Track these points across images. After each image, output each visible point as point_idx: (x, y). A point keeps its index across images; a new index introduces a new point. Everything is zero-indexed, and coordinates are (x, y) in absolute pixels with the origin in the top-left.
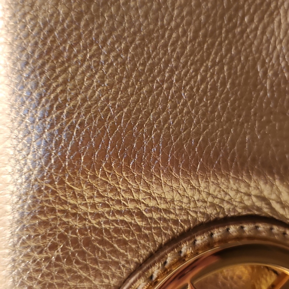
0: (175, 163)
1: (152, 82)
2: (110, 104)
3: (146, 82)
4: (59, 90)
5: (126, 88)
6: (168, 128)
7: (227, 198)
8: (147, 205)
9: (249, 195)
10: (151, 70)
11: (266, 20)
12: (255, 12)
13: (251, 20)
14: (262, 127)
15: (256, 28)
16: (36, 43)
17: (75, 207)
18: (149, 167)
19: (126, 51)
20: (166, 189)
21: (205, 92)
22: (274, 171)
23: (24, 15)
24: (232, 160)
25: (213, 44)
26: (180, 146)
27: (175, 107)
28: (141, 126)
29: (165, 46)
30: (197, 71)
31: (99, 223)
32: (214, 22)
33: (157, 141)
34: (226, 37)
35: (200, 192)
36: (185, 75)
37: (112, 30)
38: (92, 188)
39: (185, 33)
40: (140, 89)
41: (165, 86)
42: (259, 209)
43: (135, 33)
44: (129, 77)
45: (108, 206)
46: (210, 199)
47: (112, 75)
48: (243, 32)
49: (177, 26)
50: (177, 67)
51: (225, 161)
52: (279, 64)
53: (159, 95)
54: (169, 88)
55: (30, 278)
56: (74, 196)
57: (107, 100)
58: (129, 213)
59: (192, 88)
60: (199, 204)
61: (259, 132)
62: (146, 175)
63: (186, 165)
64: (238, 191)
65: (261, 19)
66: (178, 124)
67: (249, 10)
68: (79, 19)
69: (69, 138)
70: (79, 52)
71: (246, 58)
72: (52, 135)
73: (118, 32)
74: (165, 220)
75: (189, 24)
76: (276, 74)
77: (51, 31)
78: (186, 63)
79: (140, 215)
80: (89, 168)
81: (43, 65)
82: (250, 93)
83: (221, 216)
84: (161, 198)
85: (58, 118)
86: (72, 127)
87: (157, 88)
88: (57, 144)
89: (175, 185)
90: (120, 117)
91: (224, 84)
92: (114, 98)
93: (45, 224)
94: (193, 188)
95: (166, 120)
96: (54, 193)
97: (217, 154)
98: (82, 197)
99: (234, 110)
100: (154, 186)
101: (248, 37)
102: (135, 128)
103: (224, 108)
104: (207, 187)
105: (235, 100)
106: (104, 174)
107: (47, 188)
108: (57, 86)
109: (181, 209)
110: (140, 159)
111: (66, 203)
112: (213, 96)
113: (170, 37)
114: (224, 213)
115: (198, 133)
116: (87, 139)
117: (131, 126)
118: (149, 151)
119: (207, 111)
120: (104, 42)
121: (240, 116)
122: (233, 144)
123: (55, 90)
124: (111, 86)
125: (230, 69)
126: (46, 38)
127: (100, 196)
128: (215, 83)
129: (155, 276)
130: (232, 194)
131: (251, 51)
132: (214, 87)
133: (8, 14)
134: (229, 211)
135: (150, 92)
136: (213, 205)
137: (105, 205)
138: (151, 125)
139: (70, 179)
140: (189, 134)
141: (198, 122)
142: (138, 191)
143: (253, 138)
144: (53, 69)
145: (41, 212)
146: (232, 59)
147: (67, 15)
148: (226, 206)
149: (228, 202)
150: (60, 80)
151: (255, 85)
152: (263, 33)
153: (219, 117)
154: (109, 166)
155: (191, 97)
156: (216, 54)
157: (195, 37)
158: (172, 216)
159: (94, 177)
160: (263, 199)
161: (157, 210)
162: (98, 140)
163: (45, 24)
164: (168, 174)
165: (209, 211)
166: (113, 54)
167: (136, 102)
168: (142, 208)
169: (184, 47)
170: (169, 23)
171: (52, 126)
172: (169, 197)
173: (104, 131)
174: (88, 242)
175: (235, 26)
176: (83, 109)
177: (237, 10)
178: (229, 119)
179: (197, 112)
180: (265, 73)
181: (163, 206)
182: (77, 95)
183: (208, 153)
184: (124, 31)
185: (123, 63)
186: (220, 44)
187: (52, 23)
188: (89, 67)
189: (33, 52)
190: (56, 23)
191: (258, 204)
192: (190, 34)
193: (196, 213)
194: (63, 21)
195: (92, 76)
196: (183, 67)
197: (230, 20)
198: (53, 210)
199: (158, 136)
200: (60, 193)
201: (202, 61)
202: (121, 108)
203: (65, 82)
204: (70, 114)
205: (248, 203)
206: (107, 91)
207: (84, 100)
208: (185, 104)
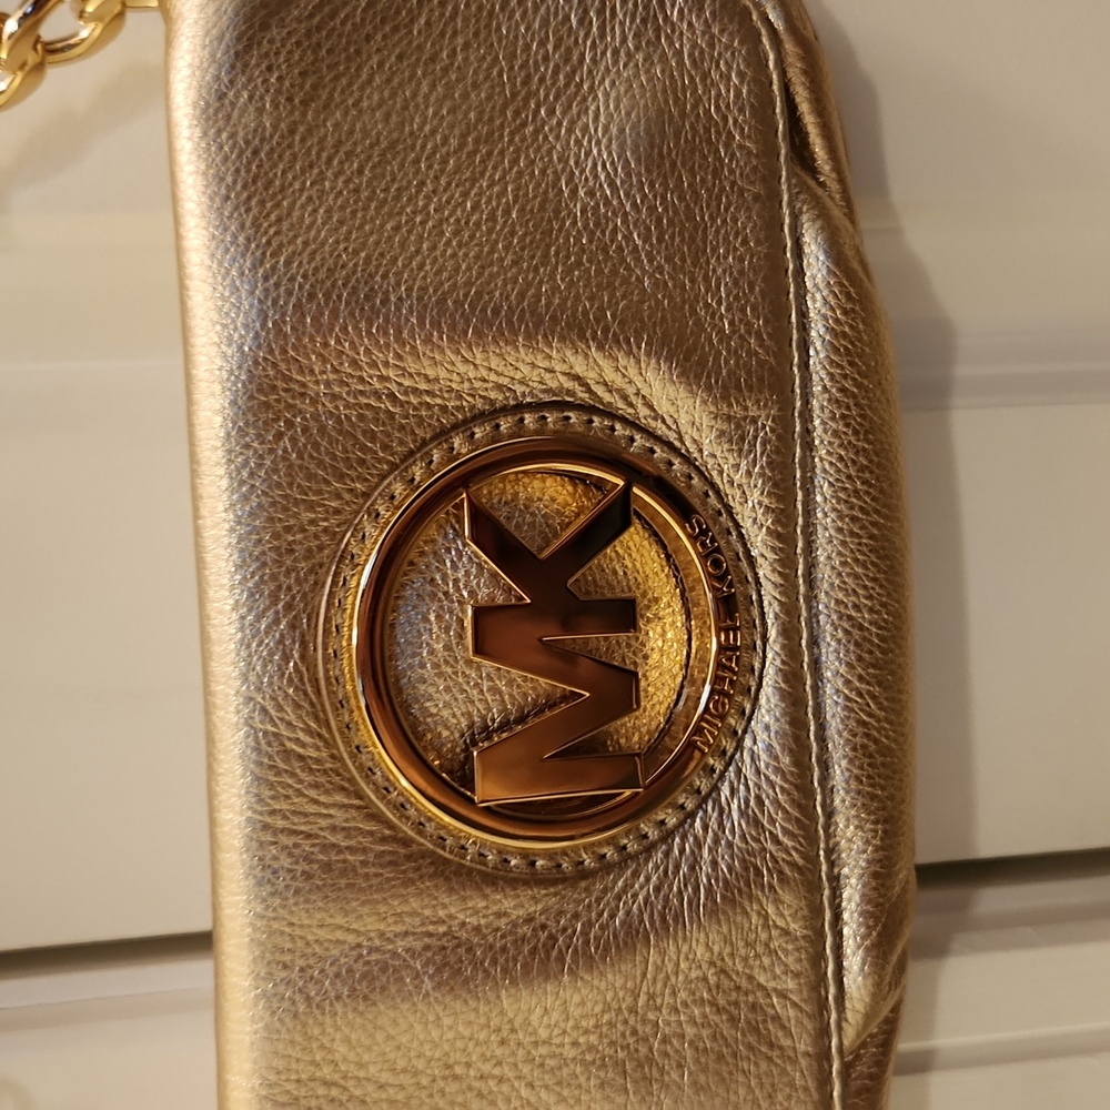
0: (437, 325)
1: (400, 214)
2: (342, 247)
3: (390, 215)
4: (272, 231)
5: (361, 227)
6: (424, 278)
7: (518, 376)
8: (400, 384)
9: (552, 371)
10: (397, 198)
11: (575, 109)
12: (557, 98)
13: (551, 112)
14: (568, 271)
15: (559, 124)
16: (237, 171)
17: (304, 385)
18: (399, 332)
19: (360, 172)
20: (426, 362)
21: (478, 224)
22: (588, 334)
23: (219, 132)
24: (521, 319)
25: (489, 154)
26: (442, 301)
27: (433, 248)
28: (385, 276)
29: (417, 161)
30: (465, 195)
31: (337, 408)
32: (491, 120)
33: (408, 296)
34: (511, 141)
35: (475, 365)
36: (448, 202)
37: (338, 145)
38: (325, 360)
39: (445, 140)
40: (382, 225)
41: (418, 220)
42: (570, 393)
43: (371, 146)
44: (365, 209)
45: (348, 385)
46: (493, 377)
47: (342, 208)
48: (536, 132)
49: (433, 132)
50: (434, 192)
51: (510, 322)
52: (596, 177)
53: (409, 232)
54: (423, 223)
55: (252, 474)
56: (301, 371)
57: (337, 242)
58: (377, 395)
59: (458, 221)
60: (477, 384)
61: (562, 279)
62: (397, 342)
63: (453, 327)
64: (533, 365)
65: (564, 113)
66: (438, 272)
67: (547, 96)
68: (292, 132)
69: (290, 293)
70: (294, 178)
71: (543, 172)
72: (266, 290)
73: (347, 147)
74: (429, 406)
75: (452, 126)
76: (591, 193)
77: (256, 152)
78: (449, 184)
79: (392, 396)
80: (318, 332)
81: (249, 198)
82: (550, 221)
83: (512, 402)
84: (419, 374)
85: (273, 268)
86: (292, 279)
87: (407, 222)
88: (275, 302)
89: (438, 357)
90: (356, 265)
91: (507, 212)
92: (347, 239)
93: (267, 405)
94: (466, 361)
95: (421, 266)
96: (275, 365)
97: (496, 312)
98: (312, 371)
99: (523, 249)
100: (410, 359)
101: (546, 137)
102: (378, 278)
103: (507, 248)
104: (488, 359)
105: (525, 234)
106: (338, 341)
107: (265, 359)
108: (270, 226)
109: (451, 390)
110: (387, 320)
111: (291, 379)
112: (490, 231)
113: (424, 146)
114: (516, 398)
115: (469, 284)
116: (312, 296)
117: (371, 276)
118: (398, 309)
119: (481, 252)
120: (330, 160)
121: (533, 257)
122: (522, 295)
123: (266, 233)
124: (341, 222)
125: (517, 189)
126: (249, 163)
127: (336, 371)
128: (494, 211)
129: (418, 479)
130: (526, 370)
131: (551, 160)
132: (492, 218)
133: (198, 132)
134: (524, 395)
135: (397, 228)
136: (499, 387)
137: (342, 383)
138: (399, 274)
139: (295, 348)
140: (455, 285)
141: (469, 268)
142: (386, 364)
143: (555, 289)
144: (262, 203)
145: (260, 390)
146: (520, 174)
147: (275, 127)
148: (519, 389)
149: (521, 382)
150: (273, 217)
151: (557, 212)
152: (570, 131)
153: (501, 260)
154: (344, 329)
155: (456, 233)
156: (495, 168)
157: (461, 146)
158: (439, 401)
159: (326, 345)
160: (577, 378)
161: (415, 391)
162: (327, 296)
163: (247, 142)
164: (428, 340)
165: (493, 395)
166: (341, 179)
167: (377, 243)
168: (394, 388)
169: (444, 162)
170: (421, 129)
171: (266, 279)
172: (431, 373)
173: (334, 285)
174: (322, 429)
175: (524, 124)
176: (305, 255)
177: (526, 100)
178: (515, 263)
179: (466, 255)
180: (574, 192)
181: (423, 386)
182: (296, 237)
183: (484, 310)
184: (355, 144)
185: (357, 191)
186: (502, 153)
187: (257, 141)
188: (310, 198)
189: (235, 182)
190: (262, 140)
191: (568, 384)
192: (454, 142)
193: (473, 396)
194: (272, 136)
195: (315, 211)
196: (445, 190)
197: (517, 113)
198: (274, 388)
199: (409, 289)
200: (283, 366)
201: (473, 181)
202: (356, 252)
203: (279, 220)
204: (288, 263)
205: (553, 385)
206: (336, 229)
207: (306, 244)
208: (449, 243)
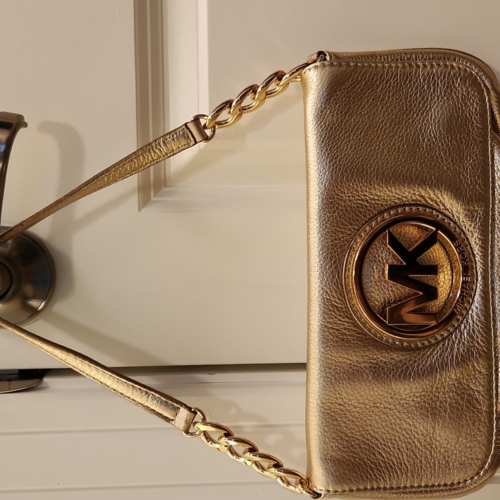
0: (381, 180)
1: (372, 146)
2: (355, 156)
3: (369, 147)
4: (335, 152)
5: (361, 150)
6: (378, 166)
7: (405, 195)
8: (369, 197)
9: (415, 194)
10: (371, 141)
11: (425, 115)
12: (419, 111)
13: (417, 115)
14: (421, 164)
15: (420, 119)
16: (326, 134)
17: (342, 197)
18: (370, 182)
19: (361, 133)
20: (378, 191)
21: (394, 150)
22: (426, 183)
23: (321, 122)
24: (406, 179)
25: (399, 128)
26: (383, 173)
27: (381, 157)
28: (367, 165)
29: (377, 130)
30: (391, 141)
31: (351, 204)
32: (399, 118)
33: (374, 171)
34: (405, 124)
35: (392, 192)
36: (386, 142)
37: (354, 126)
38: (348, 190)
39: (386, 124)
40: (367, 150)
41: (377, 148)
42: (420, 201)
43: (364, 126)
44: (362, 145)
45: (354, 197)
46: (397, 196)
47: (355, 145)
48: (413, 121)
49: (382, 121)
50: (382, 140)
51: (403, 180)
52: (430, 135)
53: (374, 152)
54: (378, 149)
55: (326, 223)
56: (342, 193)
57: (354, 155)
58: (363, 200)
59: (389, 148)
60: (392, 198)
61: (419, 167)
62: (369, 185)
63: (386, 181)
64: (409, 193)
65: (421, 115)
66: (383, 164)
67: (416, 110)
68: (342, 122)
69: (340, 170)
70: (342, 136)
71: (414, 134)
72: (333, 169)
73: (357, 126)
74: (378, 204)
75: (387, 120)
76: (429, 140)
77: (331, 128)
78: (386, 137)
79: (367, 201)
80: (347, 181)
81: (329, 142)
82: (416, 149)
83: (402, 203)
84: (375, 194)
85: (335, 162)
86: (341, 166)
87: (374, 149)
88: (335, 173)
89: (381, 189)
90: (359, 162)
91: (403, 146)
92: (356, 154)
93: (331, 203)
94: (389, 191)
95: (378, 162)
96: (334, 191)
97: (399, 176)
98: (345, 193)
99: (408, 157)
100: (373, 189)
101: (415, 123)
102: (365, 166)
103: (403, 157)
104: (396, 190)
105: (408, 153)
106: (353, 184)
107: (332, 189)
108: (335, 150)
109: (384, 199)
110: (367, 178)
111: (338, 195)
112: (398, 151)
113: (379, 126)
114: (403, 202)
115: (391, 168)
116: (346, 171)
117: (363, 165)
118: (370, 175)
119: (395, 158)
120: (352, 130)
121: (410, 160)
122: (407, 172)
123: (334, 152)
124: (355, 149)
125: (406, 139)
126: (330, 131)
127: (351, 193)
128: (399, 146)
129: (373, 226)
130: (407, 194)
131: (417, 130)
132: (399, 148)
133: (315, 122)
134: (406, 201)
135: (371, 151)
136: (398, 199)
137: (353, 197)
138: (371, 164)
139: (340, 186)
140: (387, 168)
141: (391, 163)
142: (366, 191)
143: (417, 169)
144: (333, 143)
145: (330, 198)
146: (407, 134)
147: (337, 120)
148: (404, 199)
149: (405, 197)
150: (335, 148)
151: (418, 146)
152: (423, 121)
153: (401, 160)
154: (355, 181)
155: (388, 152)
156: (400, 132)
157: (390, 126)
158: (380, 203)
159: (349, 185)
160: (422, 196)
161: (374, 199)
162: (350, 171)
163: (329, 125)
164: (378, 185)
165: (396, 201)
166: (355, 136)
167: (365, 155)
168: (368, 198)
169: (385, 130)
170: (378, 121)
171: (333, 166)
172: (379, 194)
173: (352, 167)
174: (347, 210)
175: (409, 119)
176: (344, 159)
177: (410, 112)
178: (405, 161)
179: (391, 159)
180: (424, 140)
181: (376, 198)
182: (342, 153)
183: (396, 176)
184: (360, 125)
185: (359, 139)
186: (402, 128)
187: (332, 125)
188: (346, 142)
189: (325, 137)
190: (333, 125)
191: (420, 199)
192: (388, 125)
193: (391, 201)
194: (336, 123)
195: (347, 145)
196: (385, 139)
197: (407, 116)
198: (334, 198)
199: (374, 169)
200: (337, 191)
201: (393, 136)
202: (359, 158)
203: (337, 148)
204: (339, 161)
205: (415, 198)
206: (353, 151)
207: (345, 155)
208: (386, 155)
